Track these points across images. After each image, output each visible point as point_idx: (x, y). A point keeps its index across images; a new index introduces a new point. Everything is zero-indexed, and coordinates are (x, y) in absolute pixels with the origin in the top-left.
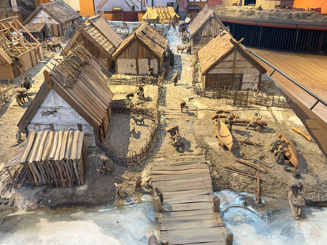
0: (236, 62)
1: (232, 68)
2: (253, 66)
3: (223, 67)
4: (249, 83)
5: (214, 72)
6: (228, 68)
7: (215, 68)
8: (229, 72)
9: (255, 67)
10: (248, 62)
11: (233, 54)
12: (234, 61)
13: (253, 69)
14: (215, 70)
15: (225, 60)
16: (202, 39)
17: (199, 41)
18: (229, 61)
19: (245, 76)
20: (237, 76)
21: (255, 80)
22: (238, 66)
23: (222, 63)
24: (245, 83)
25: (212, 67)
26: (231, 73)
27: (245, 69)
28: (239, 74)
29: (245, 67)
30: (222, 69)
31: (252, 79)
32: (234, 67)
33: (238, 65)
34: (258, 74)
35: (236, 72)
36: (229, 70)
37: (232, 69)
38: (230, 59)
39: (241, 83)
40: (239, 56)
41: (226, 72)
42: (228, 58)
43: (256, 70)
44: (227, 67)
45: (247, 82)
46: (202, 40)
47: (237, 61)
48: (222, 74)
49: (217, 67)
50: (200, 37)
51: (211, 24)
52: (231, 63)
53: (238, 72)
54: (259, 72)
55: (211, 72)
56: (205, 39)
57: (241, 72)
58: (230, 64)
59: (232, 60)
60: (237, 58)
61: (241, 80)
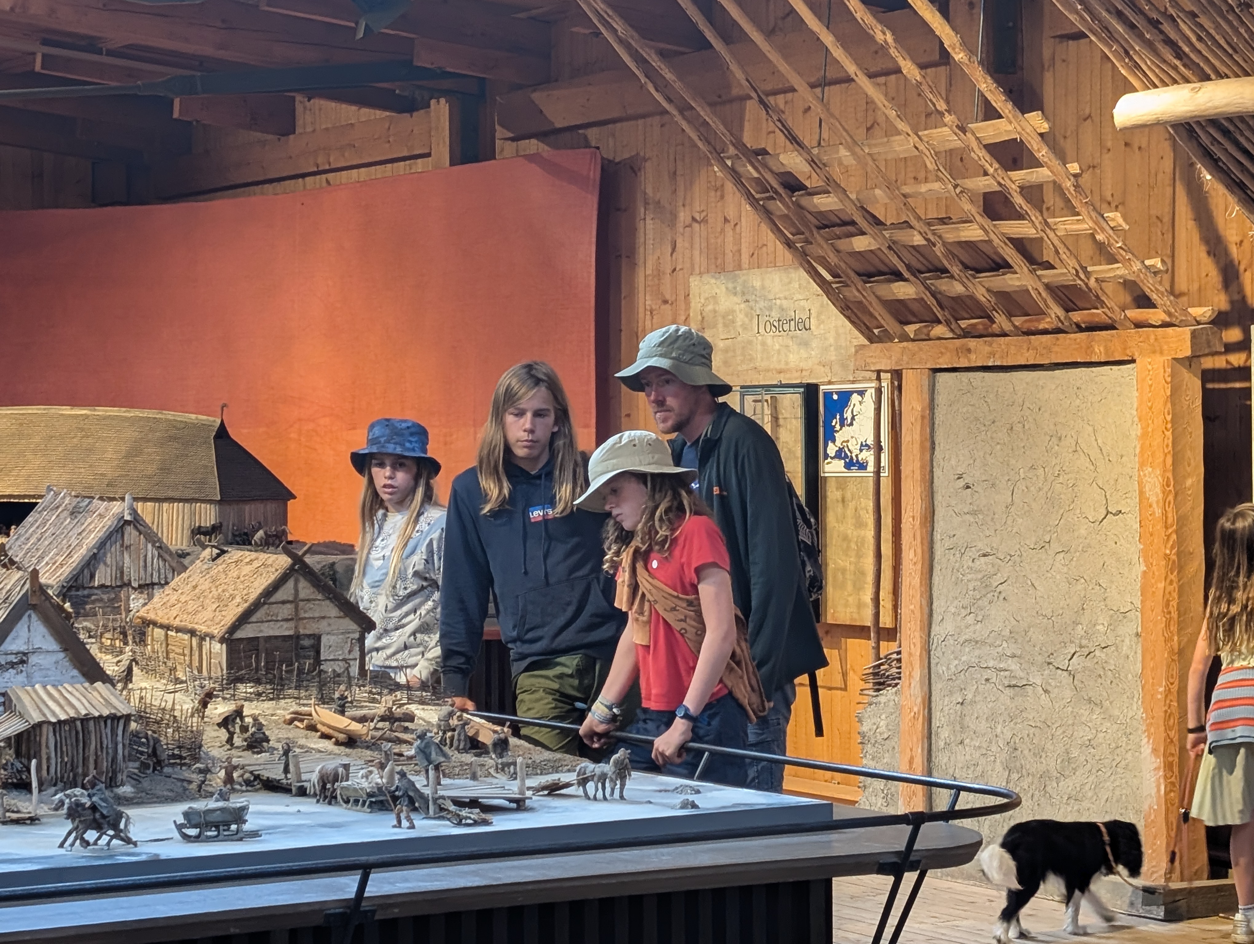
0: (301, 604)
1: (291, 619)
2: (342, 614)
3: (269, 618)
4: (338, 660)
5: (246, 632)
6: (282, 620)
7: (250, 623)
8: (286, 630)
9: (346, 615)
10: (328, 602)
11: (290, 584)
12: (295, 601)
13: (341, 620)
14: (249, 626)
15: (272, 600)
16: (93, 598)
17: (86, 603)
18: (284, 602)
19: (324, 639)
20: (306, 643)
21: (350, 652)
22: (306, 615)
23: (266, 606)
24: (326, 660)
25: (244, 619)
26: (291, 633)
27: (324, 623)
28: (309, 636)
29: (324, 618)
30: (266, 624)
31: (342, 648)
32: (296, 618)
33: (305, 612)
34: (357, 635)
35: (302, 631)
36: (286, 625)
37: (291, 624)
38: (285, 598)
39: (318, 661)
40: (306, 589)
41: (277, 633)
42: (280, 595)
43: (352, 623)
44: (279, 618)
45: (332, 657)
46: (93, 602)
47: (302, 600)
48: (269, 638)
49: (253, 619)
50: (86, 592)
51: (122, 546)
52: (289, 606)
53: (308, 632)
54: (359, 629)
55: (239, 634)
56: (105, 597)
57: (316, 632)
58: (287, 611)
59: (291, 599)
60: (302, 595)
61: (318, 652)
